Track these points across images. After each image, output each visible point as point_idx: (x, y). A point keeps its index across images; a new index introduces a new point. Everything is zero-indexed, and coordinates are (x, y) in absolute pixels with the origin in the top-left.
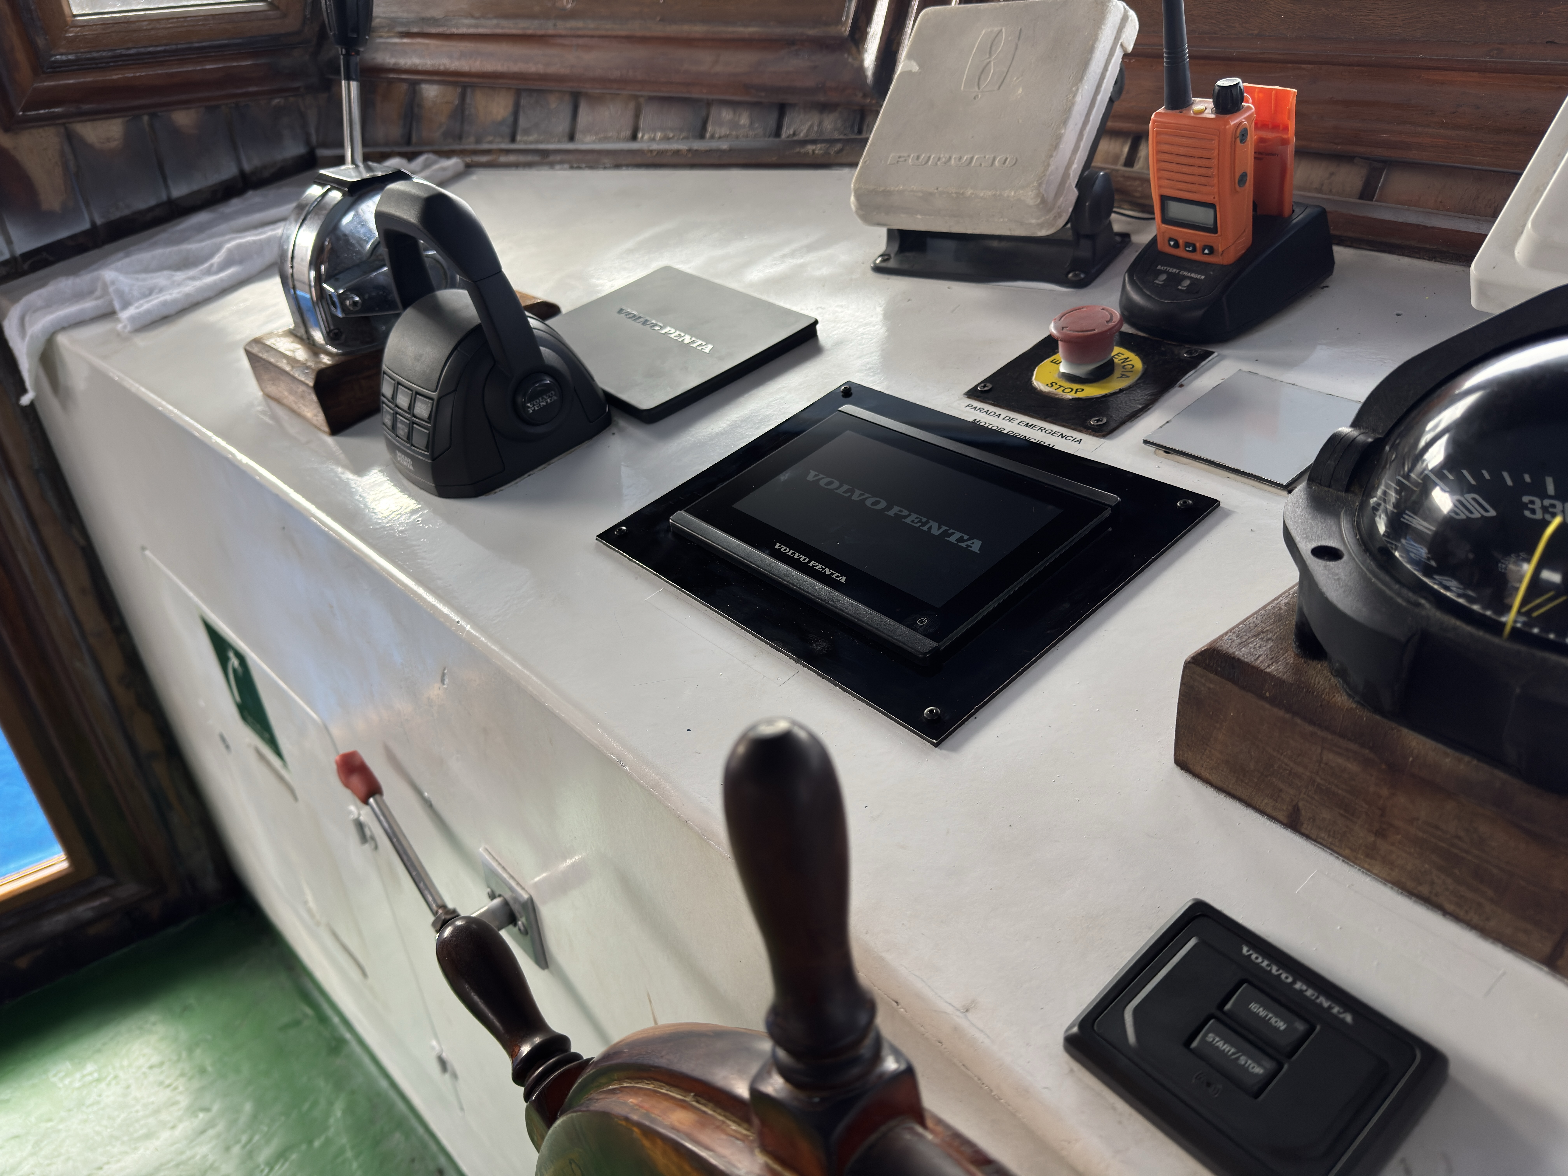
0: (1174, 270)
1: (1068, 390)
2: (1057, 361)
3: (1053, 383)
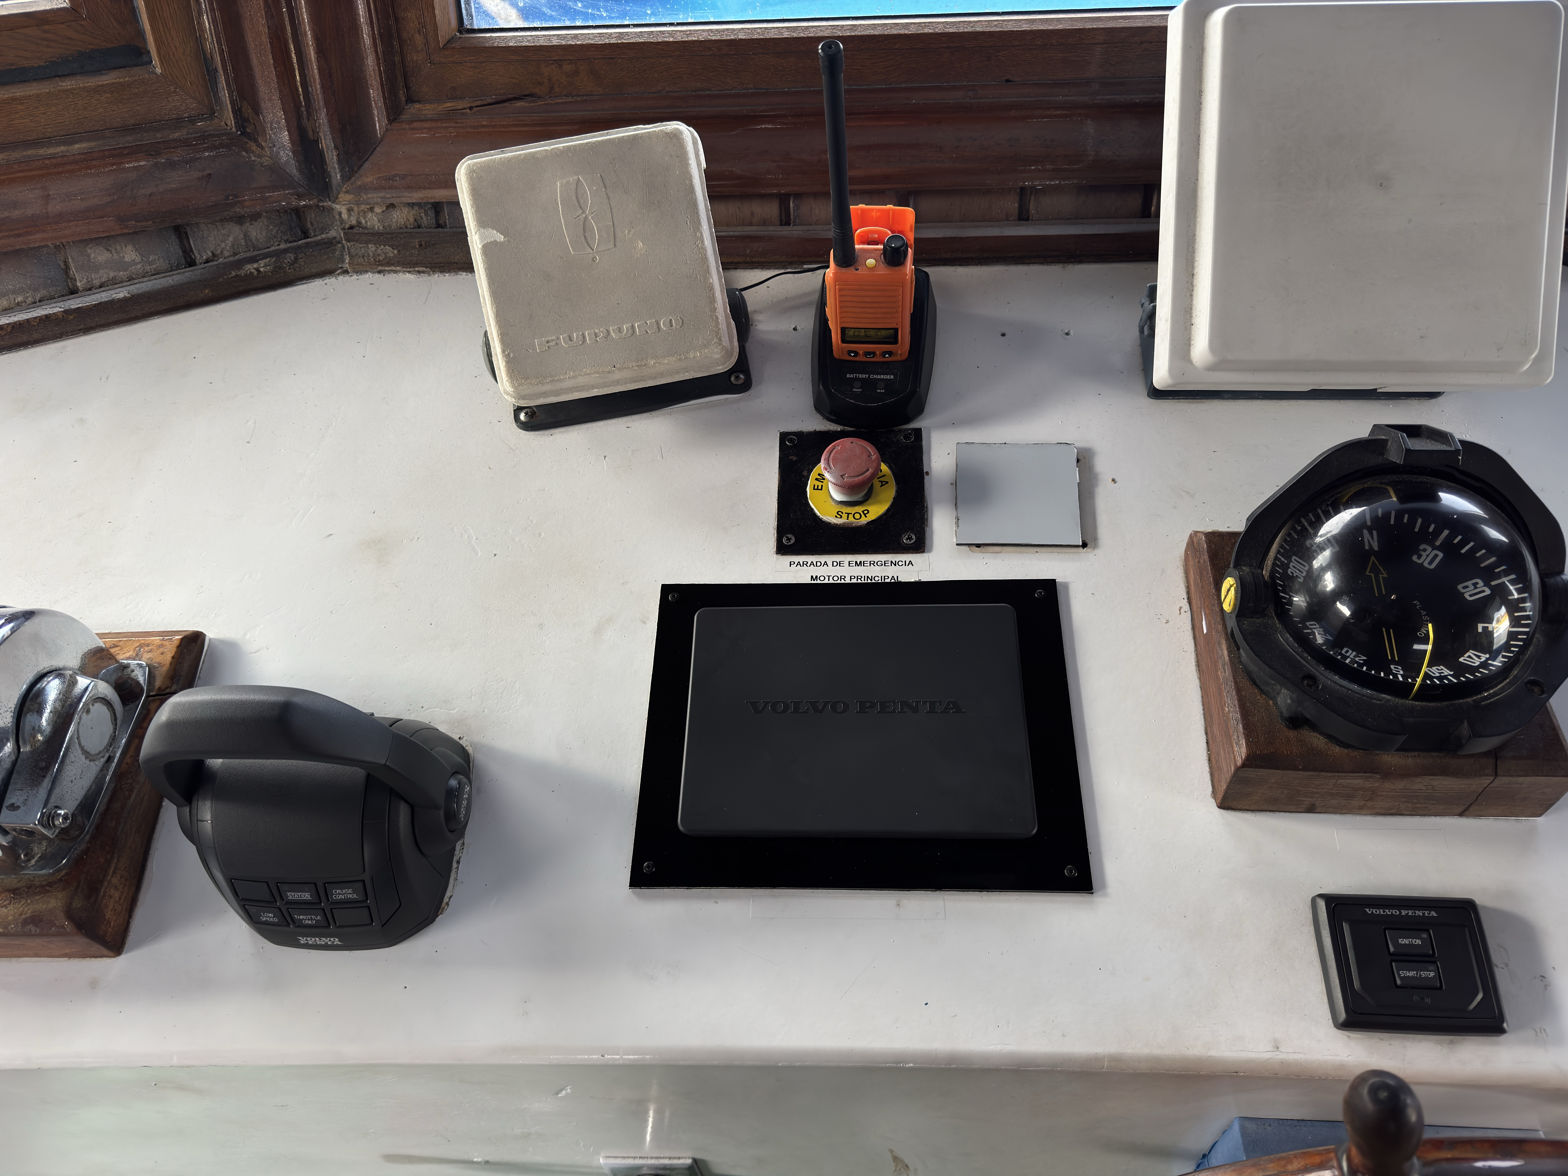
0: (864, 376)
1: (857, 516)
2: (818, 486)
3: (839, 513)
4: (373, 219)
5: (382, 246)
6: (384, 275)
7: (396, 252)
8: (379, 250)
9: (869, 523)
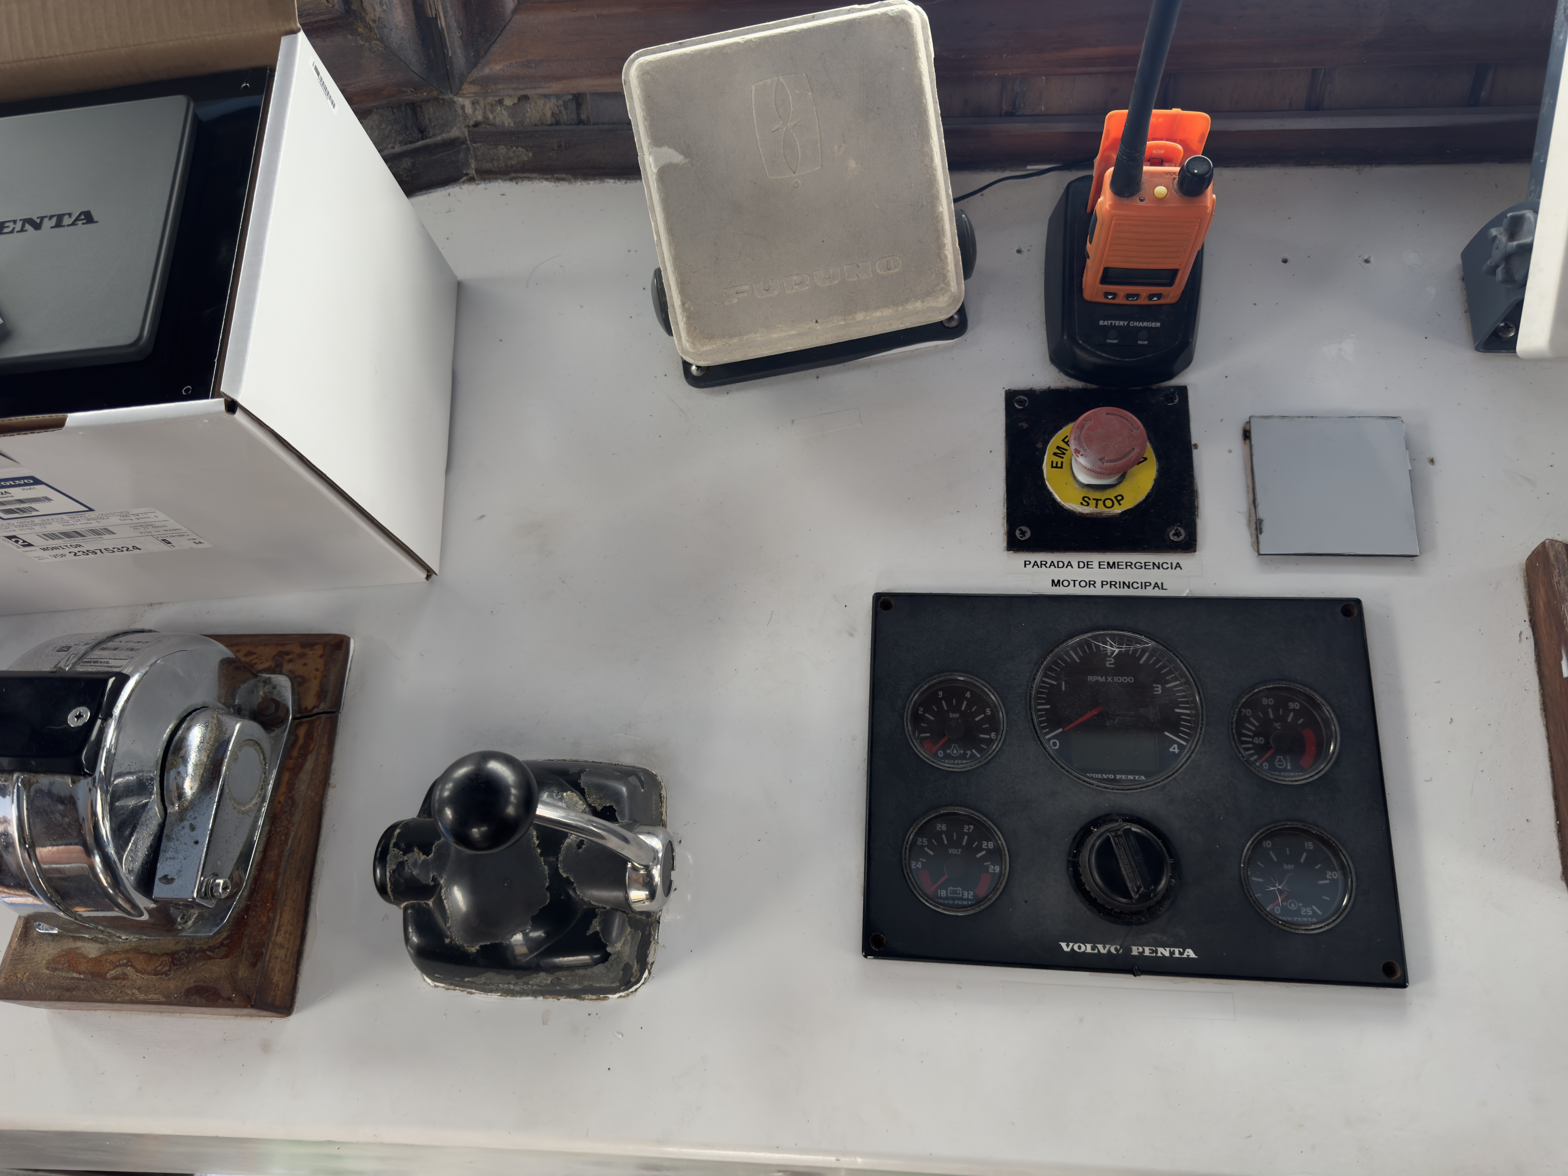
0: (1122, 323)
1: (1109, 503)
2: (1057, 463)
3: (1086, 499)
4: (502, 114)
5: (514, 148)
6: (517, 183)
7: (530, 155)
8: (510, 153)
9: (1124, 513)
